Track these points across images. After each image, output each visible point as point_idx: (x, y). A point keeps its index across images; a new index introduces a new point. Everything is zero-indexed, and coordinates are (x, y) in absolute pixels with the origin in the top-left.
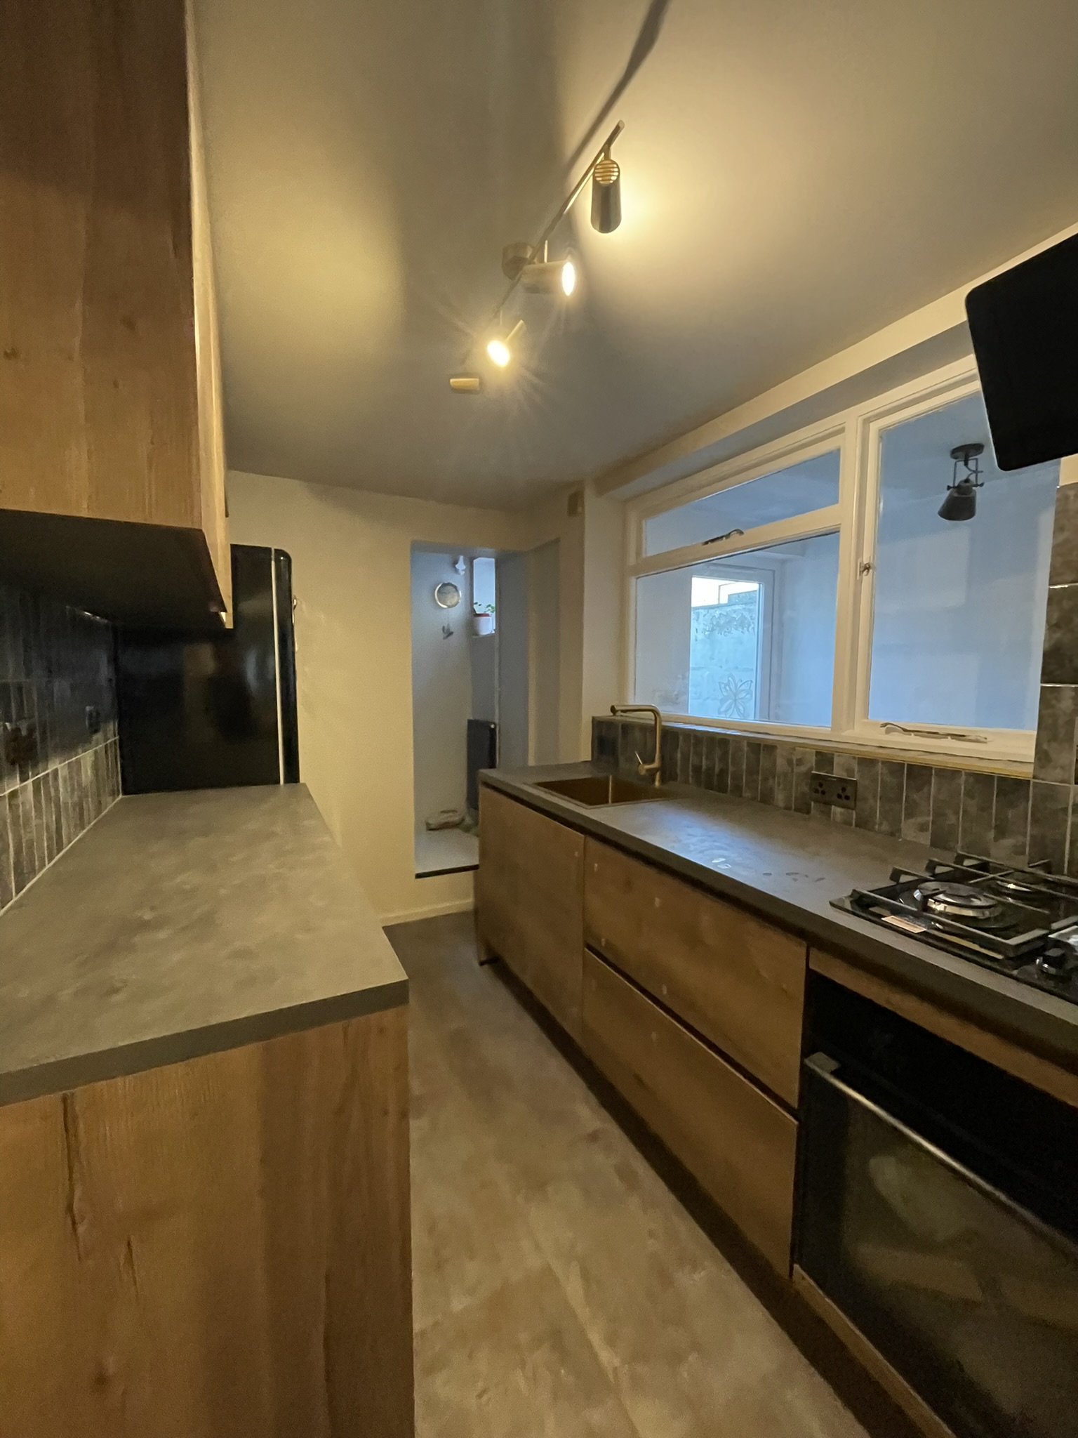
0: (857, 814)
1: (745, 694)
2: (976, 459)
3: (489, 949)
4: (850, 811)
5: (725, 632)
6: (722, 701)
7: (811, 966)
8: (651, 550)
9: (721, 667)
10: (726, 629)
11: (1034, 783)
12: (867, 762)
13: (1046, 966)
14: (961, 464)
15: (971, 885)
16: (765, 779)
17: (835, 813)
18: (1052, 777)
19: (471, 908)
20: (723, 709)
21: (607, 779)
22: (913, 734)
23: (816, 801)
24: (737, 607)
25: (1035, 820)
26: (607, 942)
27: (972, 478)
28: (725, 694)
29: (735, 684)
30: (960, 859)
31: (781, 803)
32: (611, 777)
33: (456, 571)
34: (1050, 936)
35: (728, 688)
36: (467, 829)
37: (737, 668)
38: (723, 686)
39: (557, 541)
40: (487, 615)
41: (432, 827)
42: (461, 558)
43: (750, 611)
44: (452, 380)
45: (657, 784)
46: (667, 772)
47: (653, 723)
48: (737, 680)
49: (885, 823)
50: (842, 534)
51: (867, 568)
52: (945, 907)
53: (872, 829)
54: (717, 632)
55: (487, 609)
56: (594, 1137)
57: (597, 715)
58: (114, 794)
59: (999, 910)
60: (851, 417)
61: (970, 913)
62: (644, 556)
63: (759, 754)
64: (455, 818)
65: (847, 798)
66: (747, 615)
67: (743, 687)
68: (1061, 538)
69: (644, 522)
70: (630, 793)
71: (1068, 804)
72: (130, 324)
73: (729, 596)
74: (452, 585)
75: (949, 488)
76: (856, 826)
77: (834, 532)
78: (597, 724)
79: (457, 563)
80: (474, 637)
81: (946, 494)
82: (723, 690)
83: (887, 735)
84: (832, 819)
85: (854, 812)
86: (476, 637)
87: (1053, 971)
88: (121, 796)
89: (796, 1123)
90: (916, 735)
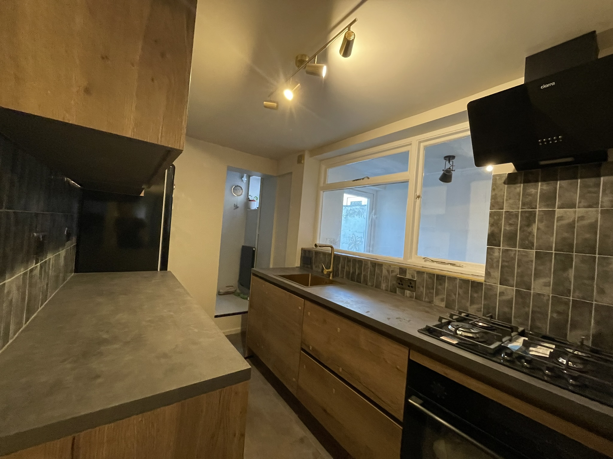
0: (415, 294)
1: (359, 242)
2: (453, 161)
3: (250, 350)
4: (413, 292)
5: (352, 216)
6: (350, 245)
7: (411, 358)
8: (330, 181)
9: (350, 231)
10: (352, 215)
11: (485, 284)
12: (420, 273)
13: (506, 356)
14: (447, 162)
15: (469, 324)
16: (377, 278)
17: (406, 293)
18: (491, 282)
19: (239, 331)
20: (350, 248)
21: (309, 275)
22: (435, 263)
23: (398, 287)
24: (357, 207)
25: (485, 299)
26: (313, 348)
27: (451, 168)
28: (351, 242)
29: (355, 237)
30: (460, 313)
31: (384, 288)
32: (310, 274)
33: (242, 180)
34: (502, 345)
35: (352, 239)
36: (238, 295)
37: (356, 231)
38: (350, 238)
39: (291, 173)
40: (255, 201)
41: (221, 294)
42: (245, 175)
43: (362, 209)
44: (264, 103)
45: (331, 278)
46: (335, 273)
47: (331, 252)
48: (356, 236)
49: (427, 297)
50: (409, 183)
51: (419, 197)
52: (462, 333)
53: (422, 300)
54: (349, 216)
55: (254, 198)
56: (302, 440)
57: (304, 247)
58: (71, 272)
59: (482, 334)
60: (414, 140)
61: (471, 335)
62: (327, 183)
63: (375, 267)
64: (232, 290)
65: (412, 287)
66: (361, 210)
67: (358, 239)
68: (494, 193)
69: (328, 169)
70: (319, 281)
71: (497, 292)
72: (163, 55)
73: (351, 202)
74: (240, 186)
75: (443, 170)
76: (416, 298)
77: (407, 182)
78: (304, 251)
79: (243, 177)
80: (248, 210)
81: (443, 172)
82: (350, 240)
83: (425, 262)
84: (405, 296)
85: (415, 293)
86: (250, 210)
87: (508, 358)
88: (73, 274)
89: (401, 428)
90: (436, 263)
